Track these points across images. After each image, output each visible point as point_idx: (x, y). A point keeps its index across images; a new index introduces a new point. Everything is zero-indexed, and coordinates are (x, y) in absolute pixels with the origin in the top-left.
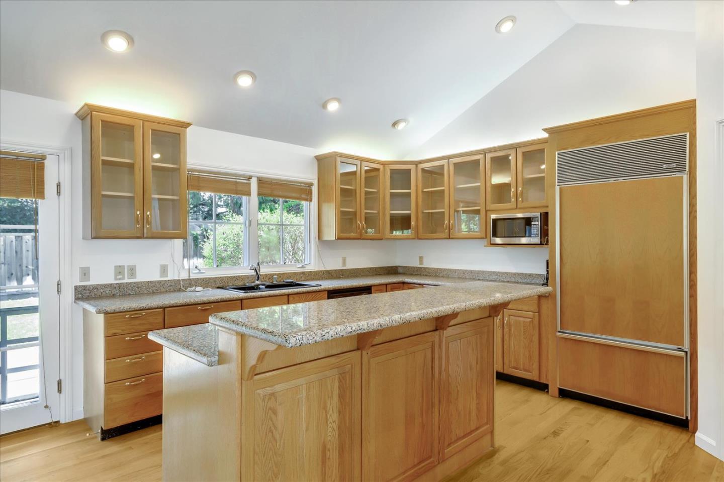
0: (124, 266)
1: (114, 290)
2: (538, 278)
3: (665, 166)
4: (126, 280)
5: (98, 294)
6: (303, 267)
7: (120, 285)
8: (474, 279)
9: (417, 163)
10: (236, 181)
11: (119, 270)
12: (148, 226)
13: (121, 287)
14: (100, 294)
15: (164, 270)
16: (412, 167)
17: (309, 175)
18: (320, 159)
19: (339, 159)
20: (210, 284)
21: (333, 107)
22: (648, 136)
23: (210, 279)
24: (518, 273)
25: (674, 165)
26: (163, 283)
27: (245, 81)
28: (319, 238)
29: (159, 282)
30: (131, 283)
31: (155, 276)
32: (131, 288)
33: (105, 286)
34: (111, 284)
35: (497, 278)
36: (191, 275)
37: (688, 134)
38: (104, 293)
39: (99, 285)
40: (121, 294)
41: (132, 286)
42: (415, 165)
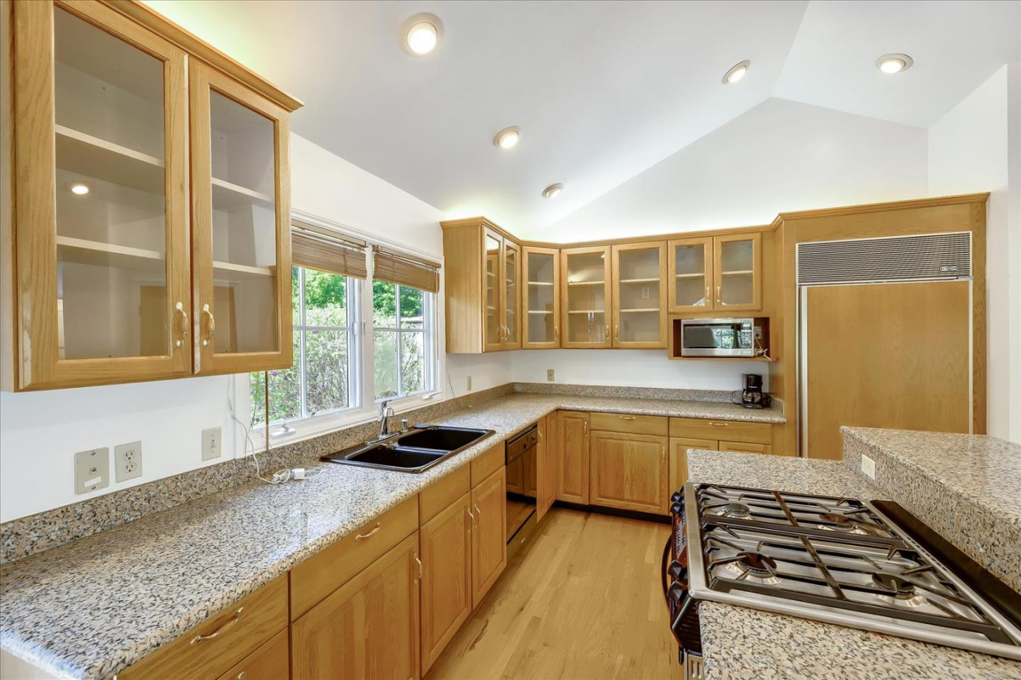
0: (106, 450)
1: (78, 523)
2: (721, 395)
3: (945, 269)
4: (114, 487)
5: (20, 551)
6: (431, 398)
7: (93, 504)
8: (631, 398)
9: (560, 248)
10: (345, 249)
11: (90, 463)
12: (205, 343)
13: (98, 511)
14: (28, 548)
15: (211, 440)
16: (555, 252)
17: (433, 251)
18: (446, 228)
19: (486, 231)
20: (304, 455)
21: (509, 142)
22: (919, 232)
23: (304, 443)
24: (694, 390)
25: (954, 268)
26: (210, 473)
27: (422, 40)
28: (447, 351)
29: (202, 473)
30: (128, 490)
31: (189, 459)
32: (128, 505)
33: (45, 518)
34: (65, 511)
35: (666, 397)
36: (271, 442)
37: (971, 232)
38: (42, 542)
39: (21, 520)
40: (99, 530)
41: (133, 499)
42: (558, 250)
